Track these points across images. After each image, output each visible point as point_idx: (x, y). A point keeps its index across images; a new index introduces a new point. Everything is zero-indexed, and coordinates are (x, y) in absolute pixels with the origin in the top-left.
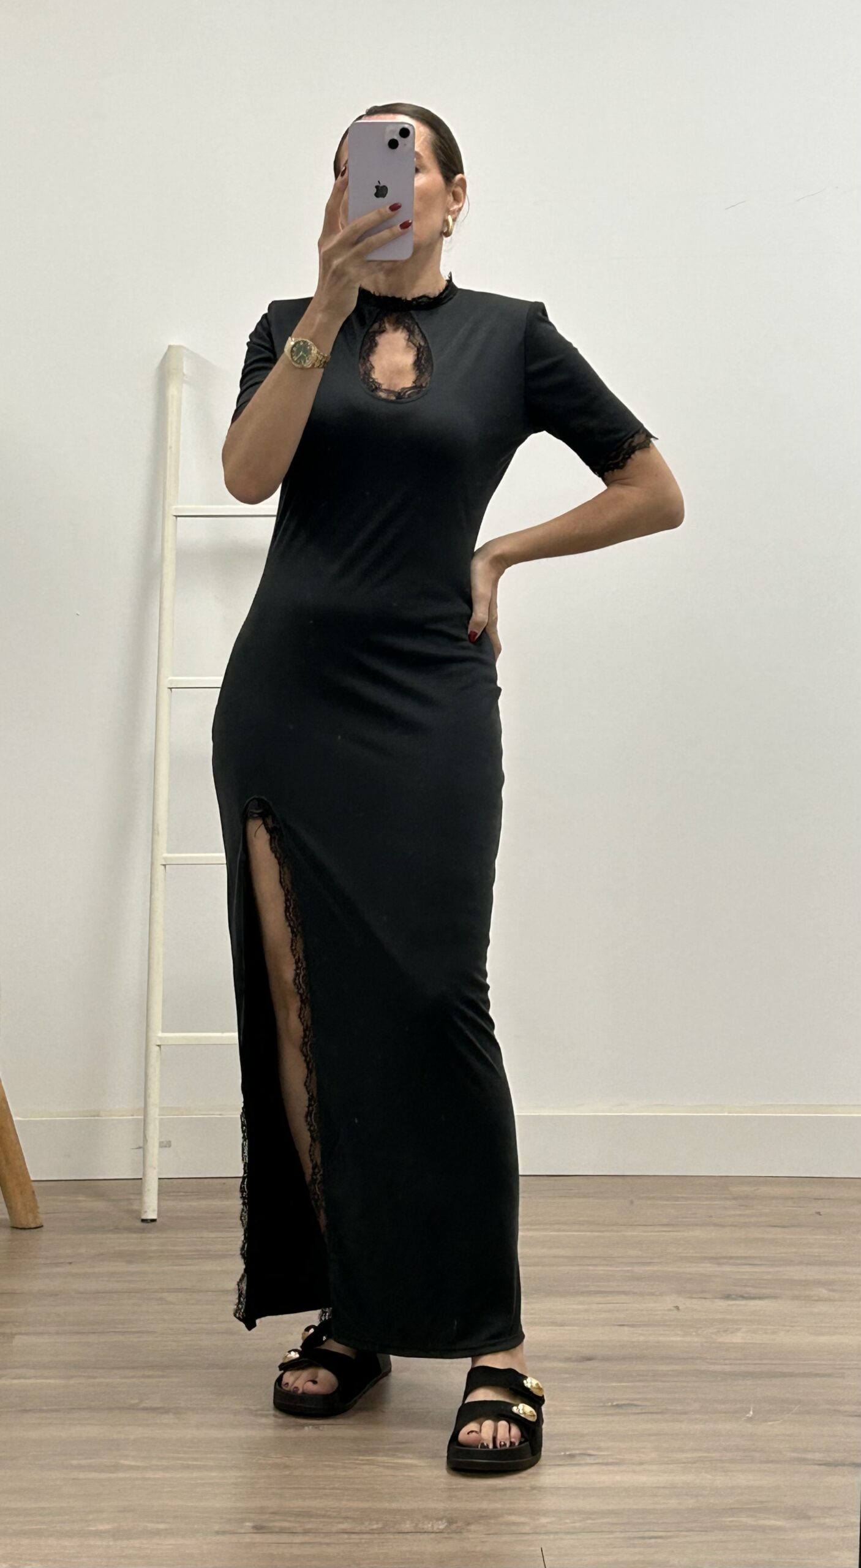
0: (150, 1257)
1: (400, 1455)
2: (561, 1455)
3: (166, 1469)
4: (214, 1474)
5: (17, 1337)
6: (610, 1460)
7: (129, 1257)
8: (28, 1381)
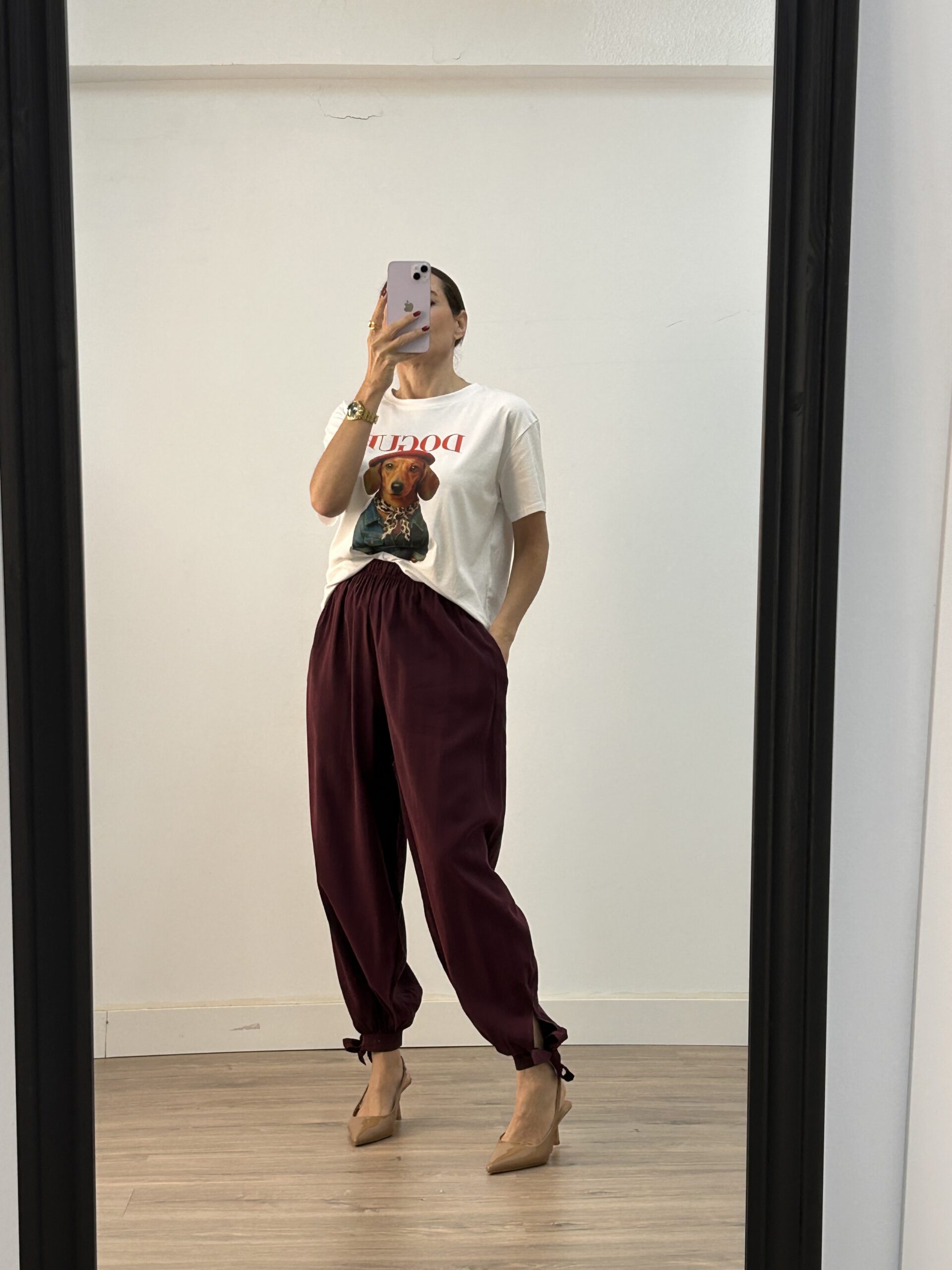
0: (247, 1104)
1: (433, 1226)
2: (550, 1226)
3: (265, 1238)
4: (299, 1241)
5: (150, 1156)
6: (586, 1228)
7: (231, 1104)
8: (161, 1183)
